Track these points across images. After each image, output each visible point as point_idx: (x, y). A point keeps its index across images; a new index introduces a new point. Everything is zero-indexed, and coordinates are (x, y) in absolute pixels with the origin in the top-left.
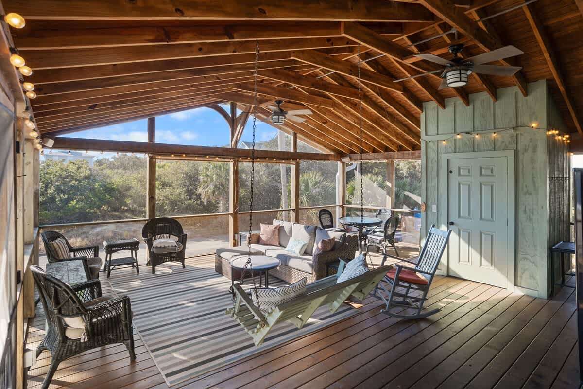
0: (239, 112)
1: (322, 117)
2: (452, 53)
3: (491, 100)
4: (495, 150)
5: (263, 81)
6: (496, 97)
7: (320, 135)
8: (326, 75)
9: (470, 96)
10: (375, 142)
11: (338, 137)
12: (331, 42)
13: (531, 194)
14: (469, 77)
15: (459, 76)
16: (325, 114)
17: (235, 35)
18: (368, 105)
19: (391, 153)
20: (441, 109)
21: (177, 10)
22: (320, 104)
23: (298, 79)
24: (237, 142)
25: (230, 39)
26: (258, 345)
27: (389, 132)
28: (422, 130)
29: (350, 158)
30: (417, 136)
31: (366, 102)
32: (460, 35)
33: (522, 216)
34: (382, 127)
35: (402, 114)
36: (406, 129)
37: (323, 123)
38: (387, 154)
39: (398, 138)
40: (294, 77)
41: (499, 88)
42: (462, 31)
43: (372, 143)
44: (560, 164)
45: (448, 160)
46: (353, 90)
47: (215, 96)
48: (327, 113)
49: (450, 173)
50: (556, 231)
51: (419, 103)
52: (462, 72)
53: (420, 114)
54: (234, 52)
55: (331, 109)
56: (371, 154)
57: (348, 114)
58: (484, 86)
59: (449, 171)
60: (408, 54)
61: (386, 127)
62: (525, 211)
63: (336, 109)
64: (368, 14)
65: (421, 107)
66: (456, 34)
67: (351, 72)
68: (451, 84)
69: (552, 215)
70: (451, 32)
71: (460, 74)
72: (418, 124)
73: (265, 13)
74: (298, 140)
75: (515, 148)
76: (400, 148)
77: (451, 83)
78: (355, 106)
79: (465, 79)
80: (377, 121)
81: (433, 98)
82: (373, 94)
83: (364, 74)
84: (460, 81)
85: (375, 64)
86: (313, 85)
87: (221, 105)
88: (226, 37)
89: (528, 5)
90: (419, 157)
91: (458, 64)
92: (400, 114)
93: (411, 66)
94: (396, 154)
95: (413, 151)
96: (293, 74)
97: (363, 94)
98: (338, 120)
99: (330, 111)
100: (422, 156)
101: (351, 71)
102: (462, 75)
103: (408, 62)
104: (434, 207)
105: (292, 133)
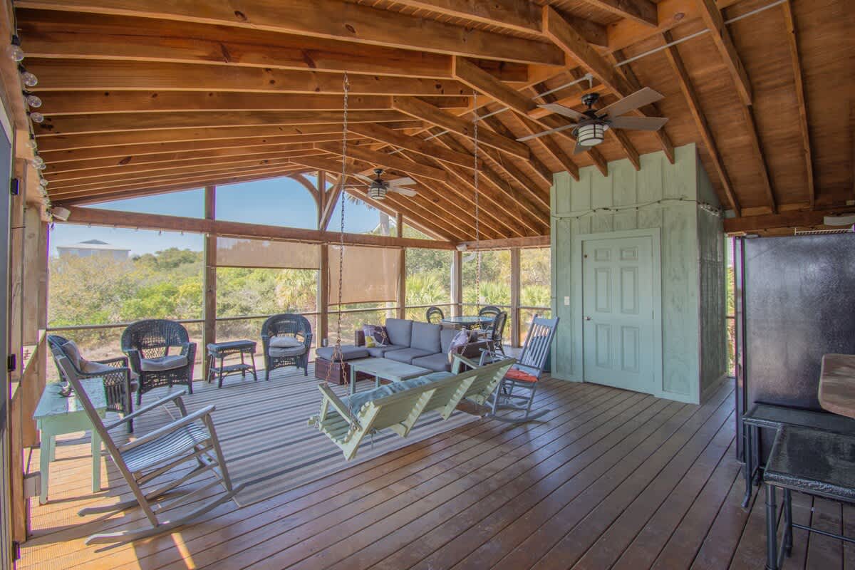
0: (329, 185)
1: (432, 194)
2: (586, 104)
3: (633, 168)
4: (637, 228)
5: (358, 142)
6: (638, 165)
7: (430, 216)
8: (435, 136)
9: (610, 164)
10: (497, 226)
11: (453, 220)
12: (440, 89)
13: (679, 279)
14: (605, 133)
15: (592, 131)
16: (436, 189)
17: (317, 63)
18: (487, 176)
19: (516, 239)
20: (574, 181)
21: (237, 13)
22: (430, 176)
23: (402, 139)
24: (326, 222)
25: (311, 67)
26: (350, 458)
27: (514, 213)
28: (552, 209)
29: (467, 246)
30: (546, 216)
31: (485, 173)
32: (596, 83)
33: (669, 307)
34: (505, 206)
35: (529, 188)
36: (533, 208)
37: (434, 201)
38: (512, 240)
39: (524, 220)
40: (396, 137)
41: (642, 154)
42: (597, 76)
43: (494, 226)
44: (713, 246)
45: (582, 242)
46: (469, 157)
47: (297, 160)
48: (439, 188)
49: (584, 259)
50: (709, 324)
51: (548, 174)
52: (597, 126)
53: (549, 188)
54: (318, 90)
55: (444, 182)
56: (493, 241)
57: (463, 189)
58: (625, 150)
59: (584, 254)
60: (532, 106)
61: (510, 206)
62: (673, 301)
63: (449, 182)
64: (485, 49)
65: (550, 178)
66: (591, 81)
67: (466, 131)
68: (585, 142)
69: (705, 305)
70: (584, 79)
71: (595, 129)
72: (548, 200)
73: (354, 32)
74: (404, 225)
75: (661, 226)
76: (526, 233)
77: (585, 140)
78: (471, 178)
79: (601, 136)
80: (499, 198)
81: (565, 168)
82: (494, 163)
83: (482, 134)
84: (595, 138)
85: (494, 121)
86: (421, 149)
87: (305, 175)
88: (305, 64)
89: (670, 48)
90: (549, 243)
91: (591, 117)
92: (527, 189)
93: (539, 123)
94: (522, 239)
95: (542, 236)
96: (396, 134)
97: (481, 163)
98: (451, 197)
99: (442, 186)
100: (552, 242)
101: (466, 129)
102: (597, 131)
103: (534, 116)
104: (567, 300)
105: (397, 214)
